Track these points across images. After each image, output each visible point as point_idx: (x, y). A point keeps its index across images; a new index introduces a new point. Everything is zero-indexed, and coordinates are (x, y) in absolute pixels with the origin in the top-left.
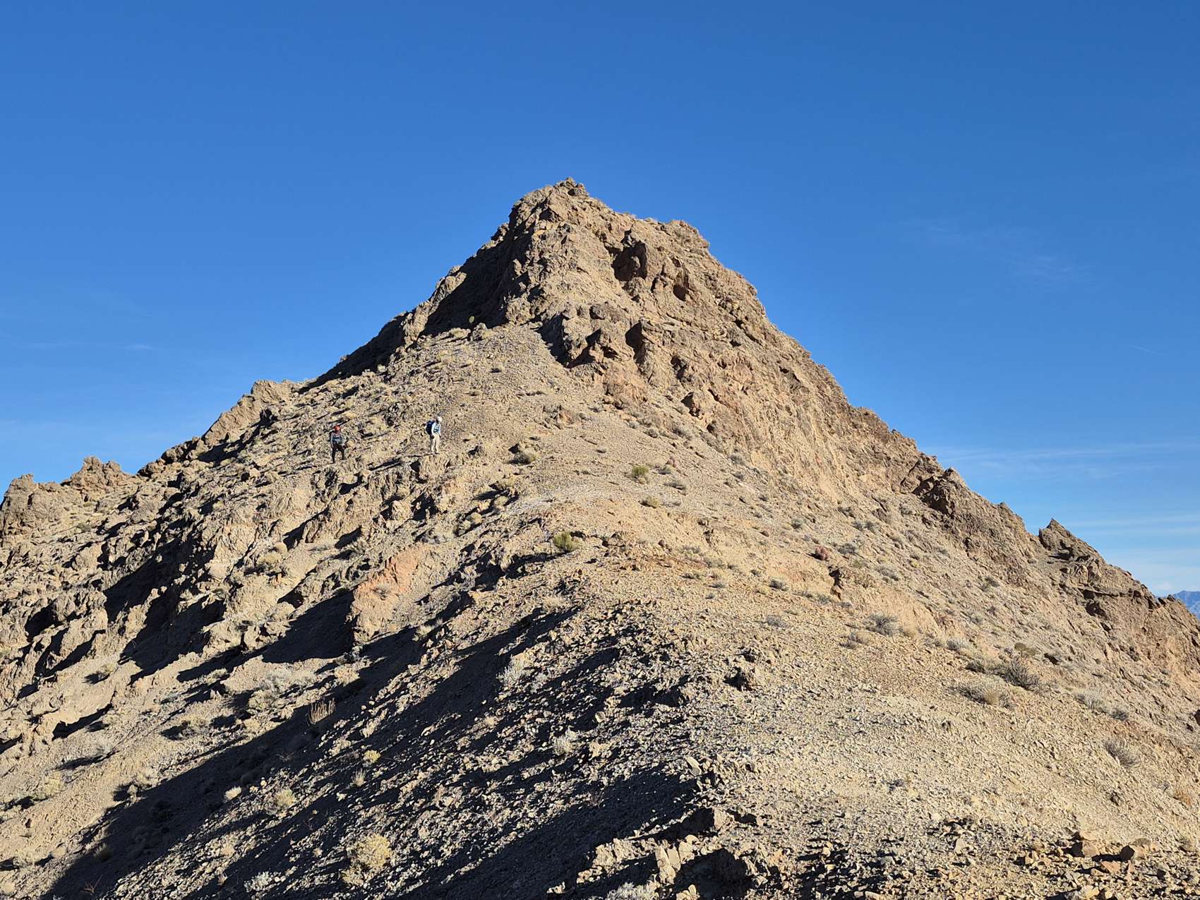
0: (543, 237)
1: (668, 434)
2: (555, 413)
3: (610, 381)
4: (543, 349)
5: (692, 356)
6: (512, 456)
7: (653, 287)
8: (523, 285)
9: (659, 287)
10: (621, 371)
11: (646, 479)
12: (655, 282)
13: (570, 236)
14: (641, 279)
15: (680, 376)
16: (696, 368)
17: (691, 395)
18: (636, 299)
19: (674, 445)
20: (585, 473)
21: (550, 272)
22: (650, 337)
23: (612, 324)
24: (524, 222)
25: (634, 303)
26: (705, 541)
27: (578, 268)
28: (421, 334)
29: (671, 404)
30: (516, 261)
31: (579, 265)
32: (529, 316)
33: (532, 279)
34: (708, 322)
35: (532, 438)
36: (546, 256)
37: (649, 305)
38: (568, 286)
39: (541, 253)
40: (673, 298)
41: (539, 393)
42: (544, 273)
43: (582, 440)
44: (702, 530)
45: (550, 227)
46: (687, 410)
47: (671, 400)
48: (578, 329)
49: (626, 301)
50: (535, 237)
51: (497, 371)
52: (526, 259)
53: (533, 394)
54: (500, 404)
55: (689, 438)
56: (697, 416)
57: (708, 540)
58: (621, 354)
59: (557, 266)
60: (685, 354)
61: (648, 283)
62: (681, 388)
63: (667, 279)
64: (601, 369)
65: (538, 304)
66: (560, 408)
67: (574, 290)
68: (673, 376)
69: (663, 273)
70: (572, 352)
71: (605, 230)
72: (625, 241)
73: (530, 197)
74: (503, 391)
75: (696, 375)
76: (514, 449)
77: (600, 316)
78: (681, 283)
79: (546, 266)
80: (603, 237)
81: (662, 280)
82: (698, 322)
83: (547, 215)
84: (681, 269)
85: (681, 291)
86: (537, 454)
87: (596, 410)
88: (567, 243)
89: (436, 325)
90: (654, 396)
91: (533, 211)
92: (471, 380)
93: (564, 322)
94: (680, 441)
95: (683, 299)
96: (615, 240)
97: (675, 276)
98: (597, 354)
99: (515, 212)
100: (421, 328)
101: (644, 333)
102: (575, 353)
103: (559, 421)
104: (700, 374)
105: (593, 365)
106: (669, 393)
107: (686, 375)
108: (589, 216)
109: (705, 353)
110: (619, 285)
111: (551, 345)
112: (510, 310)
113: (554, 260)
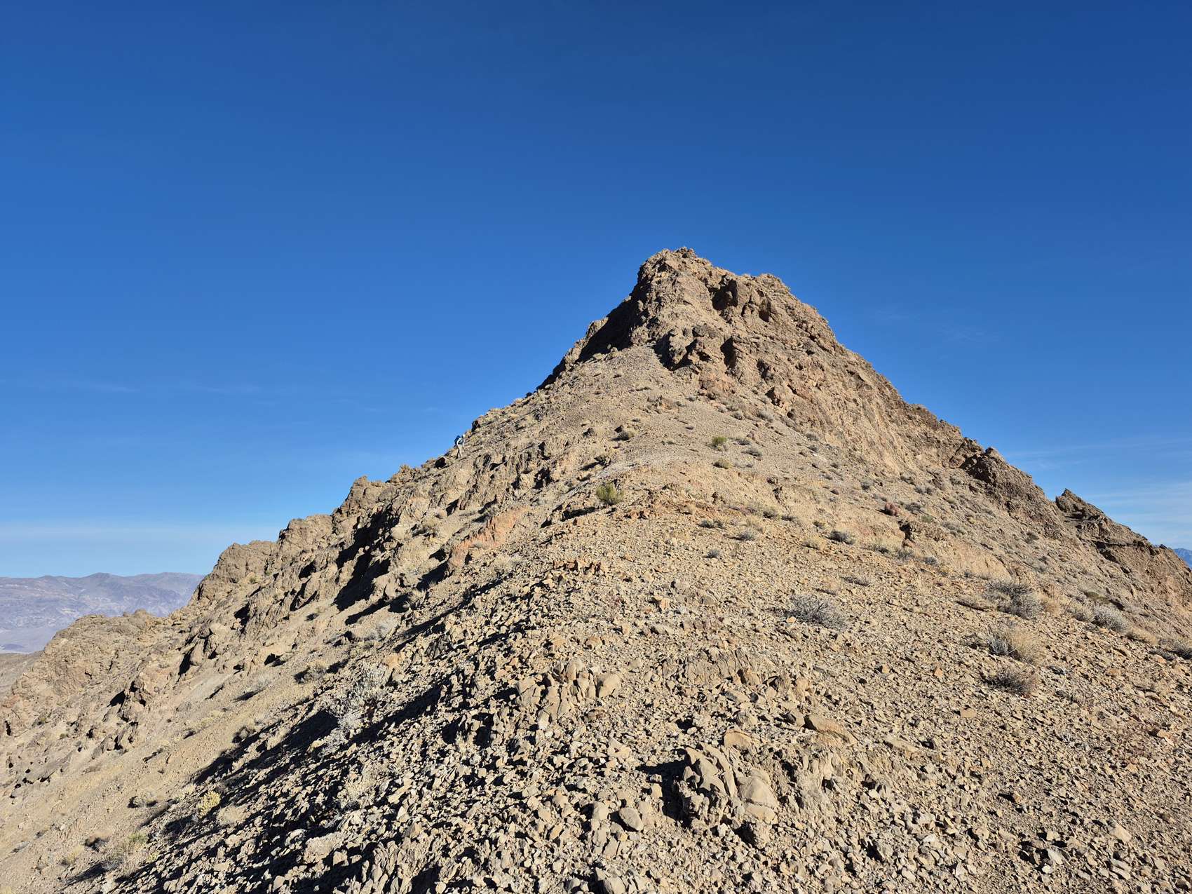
0: (659, 282)
1: (751, 417)
2: (656, 403)
3: (705, 378)
4: (655, 359)
5: (774, 360)
6: (617, 435)
7: (743, 313)
8: (644, 318)
9: (748, 312)
10: (713, 370)
11: (724, 447)
12: (744, 308)
13: (679, 279)
14: (733, 307)
15: (764, 376)
16: (777, 368)
17: (773, 389)
18: (729, 322)
19: (757, 425)
20: (670, 443)
21: (663, 306)
22: (739, 347)
23: (710, 340)
24: (647, 276)
25: (728, 325)
26: (774, 498)
27: (684, 301)
28: (576, 361)
29: (757, 396)
30: (640, 302)
31: (685, 299)
32: (647, 338)
33: (651, 312)
34: (788, 337)
35: (634, 421)
36: (661, 295)
37: (740, 325)
38: (676, 314)
39: (658, 293)
40: (759, 320)
41: (646, 388)
42: (659, 307)
43: (676, 420)
44: (771, 488)
45: (665, 275)
46: (769, 400)
47: (756, 393)
48: (679, 343)
49: (722, 323)
50: (654, 283)
51: (618, 376)
52: (647, 299)
53: (642, 390)
54: (615, 398)
55: (770, 421)
56: (778, 405)
57: (777, 497)
58: (713, 358)
59: (668, 301)
60: (768, 359)
61: (738, 310)
62: (765, 385)
63: (754, 306)
64: (697, 369)
65: (654, 329)
66: (661, 398)
67: (681, 317)
68: (758, 376)
69: (750, 302)
70: (675, 358)
71: (707, 276)
72: (722, 282)
73: (651, 259)
74: (619, 389)
75: (777, 374)
76: (619, 430)
77: (700, 334)
78: (765, 308)
79: (660, 302)
80: (706, 281)
81: (750, 307)
82: (780, 336)
83: (663, 267)
84: (765, 298)
85: (764, 315)
86: (636, 432)
87: (691, 399)
88: (677, 284)
89: (586, 355)
90: (740, 390)
91: (654, 267)
92: (598, 384)
93: (671, 338)
94: (762, 423)
95: (767, 320)
96: (715, 282)
97: (760, 303)
98: (694, 358)
99: (642, 269)
100: (576, 357)
101: (734, 344)
102: (677, 359)
103: (659, 407)
104: (781, 374)
105: (691, 367)
106: (755, 389)
107: (769, 374)
108: (694, 267)
109: (785, 358)
110: (717, 314)
111: (660, 355)
112: (634, 335)
113: (666, 297)
